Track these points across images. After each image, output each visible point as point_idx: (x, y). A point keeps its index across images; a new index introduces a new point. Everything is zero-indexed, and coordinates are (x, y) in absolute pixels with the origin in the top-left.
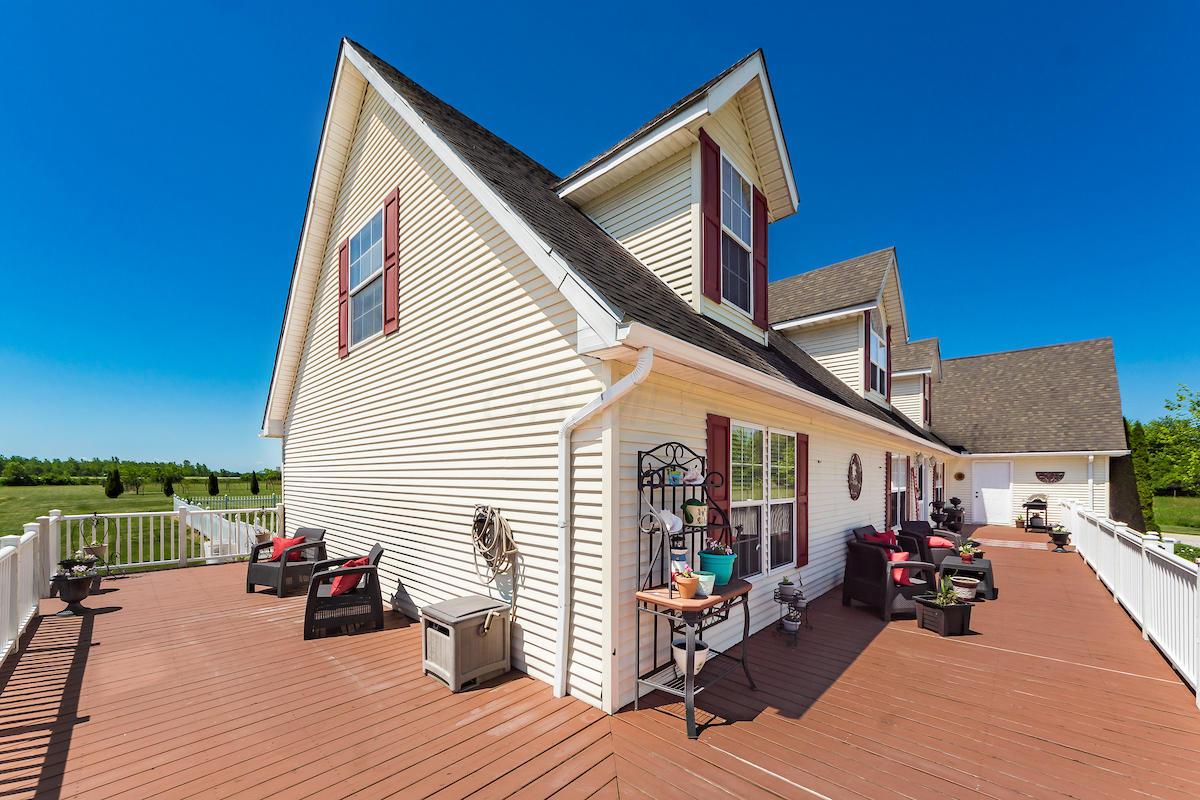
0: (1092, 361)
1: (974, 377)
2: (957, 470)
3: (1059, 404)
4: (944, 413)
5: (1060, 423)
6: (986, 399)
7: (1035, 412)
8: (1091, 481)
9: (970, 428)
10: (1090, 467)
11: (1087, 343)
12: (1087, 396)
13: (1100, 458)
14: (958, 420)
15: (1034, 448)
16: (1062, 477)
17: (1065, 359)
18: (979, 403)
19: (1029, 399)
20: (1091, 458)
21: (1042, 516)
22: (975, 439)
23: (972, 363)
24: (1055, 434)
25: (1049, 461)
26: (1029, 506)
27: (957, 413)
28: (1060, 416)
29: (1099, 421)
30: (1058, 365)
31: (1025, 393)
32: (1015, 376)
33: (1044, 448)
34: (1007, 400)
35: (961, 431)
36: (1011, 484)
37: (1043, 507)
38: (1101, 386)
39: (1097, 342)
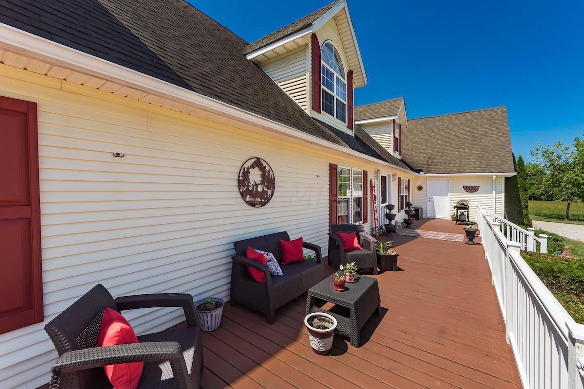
0: (496, 120)
1: (431, 128)
2: (418, 184)
3: (477, 144)
4: (412, 149)
5: (477, 155)
6: (437, 141)
7: (464, 149)
8: (494, 192)
9: (427, 158)
10: (494, 183)
11: (492, 110)
12: (493, 140)
13: (499, 177)
14: (420, 153)
15: (462, 171)
16: (478, 189)
17: (481, 118)
18: (432, 144)
19: (460, 141)
20: (494, 177)
21: (466, 214)
22: (429, 165)
23: (431, 120)
24: (474, 162)
25: (470, 179)
26: (458, 208)
27: (420, 149)
28: (477, 151)
29: (498, 155)
30: (477, 122)
31: (459, 138)
32: (453, 128)
33: (468, 171)
34: (449, 142)
35: (421, 160)
36: (449, 193)
37: (466, 208)
38: (500, 134)
39: (498, 109)
